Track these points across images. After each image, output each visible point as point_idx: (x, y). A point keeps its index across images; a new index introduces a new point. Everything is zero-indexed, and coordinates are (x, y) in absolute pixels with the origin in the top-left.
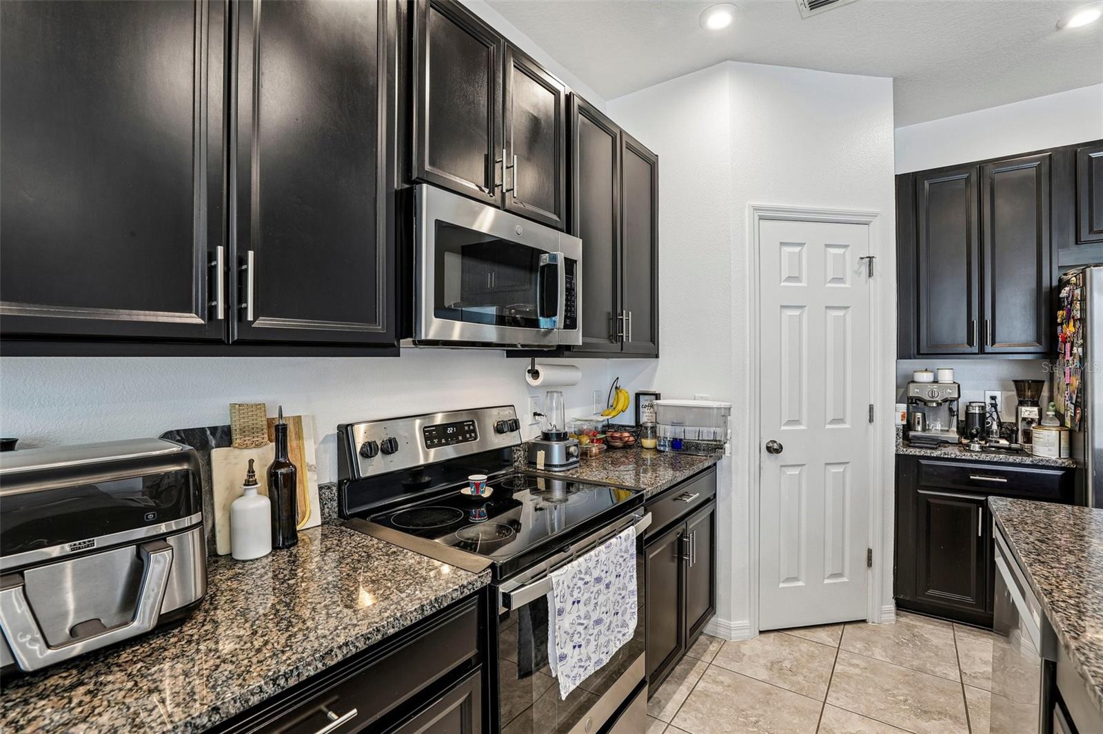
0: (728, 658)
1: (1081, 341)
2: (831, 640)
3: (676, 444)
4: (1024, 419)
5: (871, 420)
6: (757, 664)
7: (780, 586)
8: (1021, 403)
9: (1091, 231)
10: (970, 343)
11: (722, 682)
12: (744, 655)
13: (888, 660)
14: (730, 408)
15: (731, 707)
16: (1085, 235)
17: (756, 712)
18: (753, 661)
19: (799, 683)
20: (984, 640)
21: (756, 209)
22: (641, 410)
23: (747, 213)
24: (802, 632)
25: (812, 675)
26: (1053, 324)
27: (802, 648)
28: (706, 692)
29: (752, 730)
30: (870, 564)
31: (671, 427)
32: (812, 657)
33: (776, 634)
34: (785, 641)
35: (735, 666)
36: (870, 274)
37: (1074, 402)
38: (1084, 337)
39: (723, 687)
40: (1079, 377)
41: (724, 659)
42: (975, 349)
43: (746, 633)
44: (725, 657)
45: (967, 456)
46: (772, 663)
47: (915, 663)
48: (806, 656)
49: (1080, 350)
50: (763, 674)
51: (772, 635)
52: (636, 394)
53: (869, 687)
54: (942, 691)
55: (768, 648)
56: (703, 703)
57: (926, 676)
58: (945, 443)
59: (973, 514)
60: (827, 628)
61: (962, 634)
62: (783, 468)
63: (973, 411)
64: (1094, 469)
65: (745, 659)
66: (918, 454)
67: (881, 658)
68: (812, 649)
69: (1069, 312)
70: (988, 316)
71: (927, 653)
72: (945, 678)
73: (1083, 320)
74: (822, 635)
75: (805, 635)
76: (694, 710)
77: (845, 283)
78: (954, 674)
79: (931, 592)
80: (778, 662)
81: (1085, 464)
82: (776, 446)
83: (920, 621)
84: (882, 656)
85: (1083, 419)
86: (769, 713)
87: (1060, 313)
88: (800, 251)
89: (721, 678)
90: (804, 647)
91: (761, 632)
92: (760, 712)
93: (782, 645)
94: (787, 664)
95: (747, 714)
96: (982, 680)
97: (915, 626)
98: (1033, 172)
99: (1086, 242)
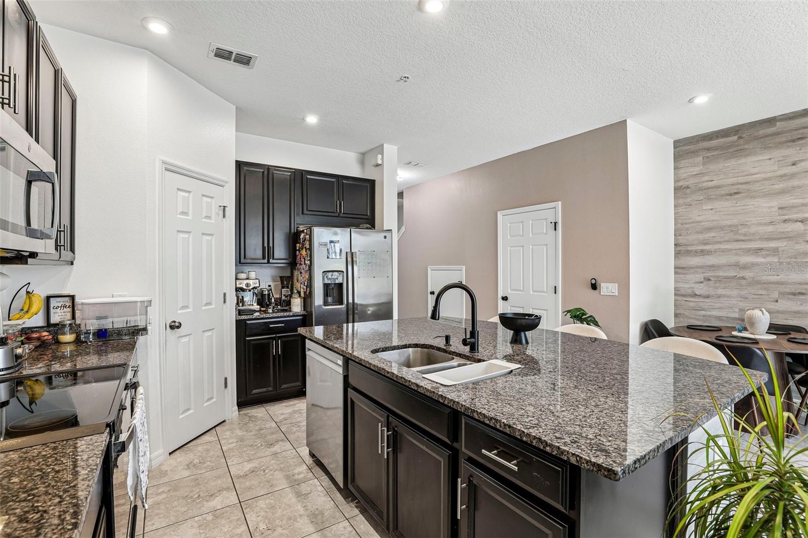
0: (157, 478)
1: (309, 258)
2: (212, 438)
3: (102, 334)
4: (284, 295)
5: (225, 302)
6: (179, 471)
7: (180, 418)
8: (283, 287)
9: (307, 210)
10: (264, 258)
11: (163, 492)
12: (167, 471)
13: (245, 433)
14: (151, 301)
15: (179, 499)
16: (305, 212)
17: (195, 492)
18: (175, 471)
19: (209, 466)
20: (277, 406)
21: (164, 162)
22: (52, 311)
23: (158, 164)
24: (194, 442)
25: (213, 459)
26: (295, 250)
27: (199, 450)
28: (156, 503)
29: (199, 501)
30: (226, 386)
31: (95, 320)
32: (208, 450)
33: (179, 450)
34: (188, 451)
35: (166, 479)
36: (224, 216)
37: (306, 285)
38: (311, 256)
39: (166, 493)
40: (308, 274)
41: (155, 480)
42: (266, 261)
43: (161, 459)
44: (154, 479)
45: (268, 316)
46: (188, 465)
47: (257, 428)
48: (204, 452)
49: (309, 262)
50: (186, 473)
51: (177, 452)
52: (47, 297)
53: (243, 448)
54: (273, 433)
55: (179, 460)
56: (159, 509)
57: (264, 431)
58: (255, 311)
59: (271, 345)
60: (207, 434)
61: (268, 407)
62: (180, 338)
63: (265, 293)
64: (315, 313)
65: (169, 472)
66: (246, 318)
67: (241, 434)
68: (205, 447)
69: (303, 245)
70: (271, 245)
71: (259, 422)
72: (271, 428)
73: (310, 249)
74: (206, 438)
75: (197, 443)
76: (156, 516)
77: (211, 219)
78: (274, 425)
79: (254, 391)
80: (191, 463)
81: (311, 312)
82: (177, 324)
83: (249, 410)
84: (241, 432)
85: (311, 292)
86: (203, 488)
87: (298, 245)
88: (188, 196)
89: (161, 490)
90: (200, 448)
91: (170, 454)
92: (198, 490)
93: (187, 454)
94: (196, 461)
95: (191, 496)
96: (284, 422)
97: (248, 413)
98: (288, 177)
99: (306, 214)
